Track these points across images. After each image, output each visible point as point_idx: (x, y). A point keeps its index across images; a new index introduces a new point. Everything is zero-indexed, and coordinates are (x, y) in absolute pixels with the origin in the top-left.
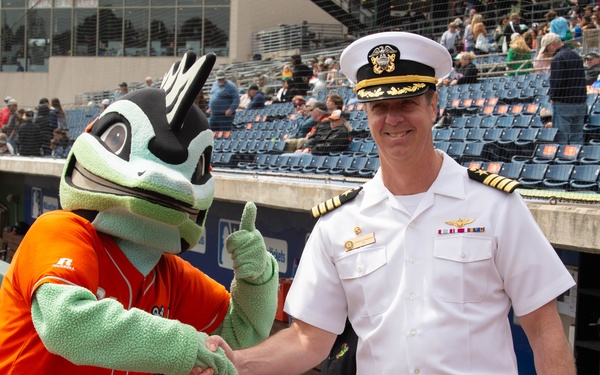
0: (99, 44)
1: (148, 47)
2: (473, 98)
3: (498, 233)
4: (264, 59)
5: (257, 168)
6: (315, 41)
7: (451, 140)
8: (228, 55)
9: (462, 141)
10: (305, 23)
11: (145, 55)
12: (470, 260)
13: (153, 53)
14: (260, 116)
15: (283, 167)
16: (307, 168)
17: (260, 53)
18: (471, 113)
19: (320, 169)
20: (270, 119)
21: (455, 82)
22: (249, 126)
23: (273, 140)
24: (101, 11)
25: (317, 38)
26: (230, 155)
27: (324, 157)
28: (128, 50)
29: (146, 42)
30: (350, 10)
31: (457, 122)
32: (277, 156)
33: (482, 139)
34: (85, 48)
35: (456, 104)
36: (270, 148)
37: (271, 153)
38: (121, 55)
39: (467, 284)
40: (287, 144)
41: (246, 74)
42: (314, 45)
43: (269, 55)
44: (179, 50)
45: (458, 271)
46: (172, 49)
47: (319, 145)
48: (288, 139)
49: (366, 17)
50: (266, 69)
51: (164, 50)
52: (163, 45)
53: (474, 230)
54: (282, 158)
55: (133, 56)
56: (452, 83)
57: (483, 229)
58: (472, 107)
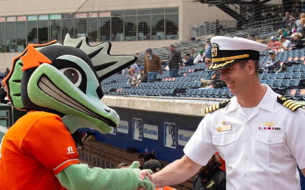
0: (112, 35)
1: (137, 36)
2: (299, 57)
3: (287, 130)
4: (196, 40)
5: (186, 96)
6: (223, 30)
7: (284, 79)
8: (178, 38)
9: (290, 78)
10: (217, 20)
11: (135, 40)
12: (273, 143)
13: (139, 39)
14: (191, 69)
15: (199, 95)
16: (211, 95)
17: (194, 36)
18: (297, 64)
19: (217, 95)
20: (196, 71)
21: (291, 48)
22: (185, 75)
23: (195, 81)
24: (113, 19)
25: (224, 28)
26: (173, 89)
27: (219, 89)
28: (127, 38)
29: (135, 33)
30: (240, 13)
31: (289, 69)
32: (196, 89)
33: (300, 77)
34: (105, 37)
35: (290, 60)
36: (194, 86)
37: (194, 88)
38: (123, 40)
39: (271, 154)
40: (202, 83)
41: (186, 48)
42: (223, 32)
43: (199, 38)
44: (153, 37)
45: (267, 148)
46: (149, 36)
47: (217, 83)
48: (203, 80)
49: (249, 16)
50: (197, 45)
51: (145, 37)
52: (144, 35)
53: (275, 129)
54: (199, 91)
55: (129, 40)
56: (290, 49)
57: (280, 129)
58: (298, 61)
